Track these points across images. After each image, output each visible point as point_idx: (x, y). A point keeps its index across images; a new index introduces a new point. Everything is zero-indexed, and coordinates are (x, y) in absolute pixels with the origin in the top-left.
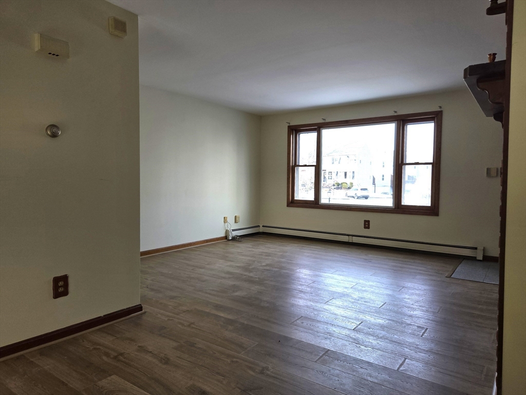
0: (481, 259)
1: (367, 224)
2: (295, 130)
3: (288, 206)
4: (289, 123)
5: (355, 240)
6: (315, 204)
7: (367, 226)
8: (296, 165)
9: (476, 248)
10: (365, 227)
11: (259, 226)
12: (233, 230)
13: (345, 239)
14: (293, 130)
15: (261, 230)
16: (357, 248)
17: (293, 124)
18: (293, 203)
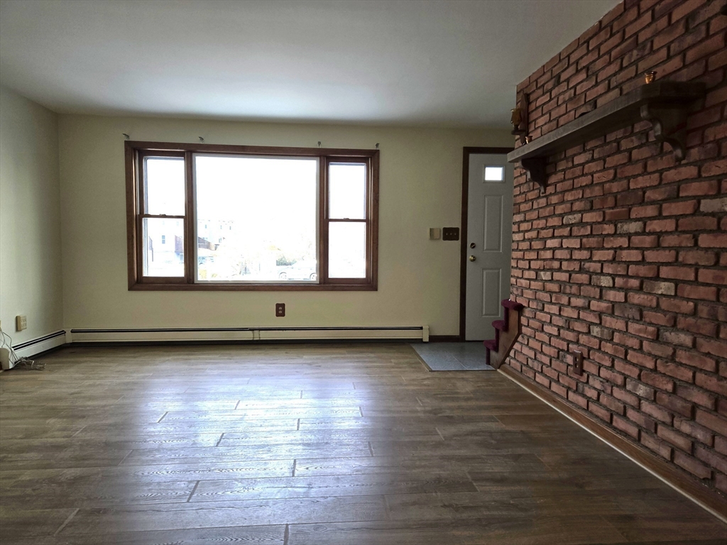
0: (427, 340)
1: (281, 310)
2: (138, 152)
3: (130, 289)
4: (128, 136)
5: (265, 336)
6: (188, 283)
7: (280, 312)
8: (143, 215)
9: (421, 328)
10: (278, 315)
11: (63, 333)
12: (17, 348)
13: (247, 336)
14: (135, 150)
15: (69, 338)
16: (271, 349)
17: (133, 138)
18: (139, 283)
